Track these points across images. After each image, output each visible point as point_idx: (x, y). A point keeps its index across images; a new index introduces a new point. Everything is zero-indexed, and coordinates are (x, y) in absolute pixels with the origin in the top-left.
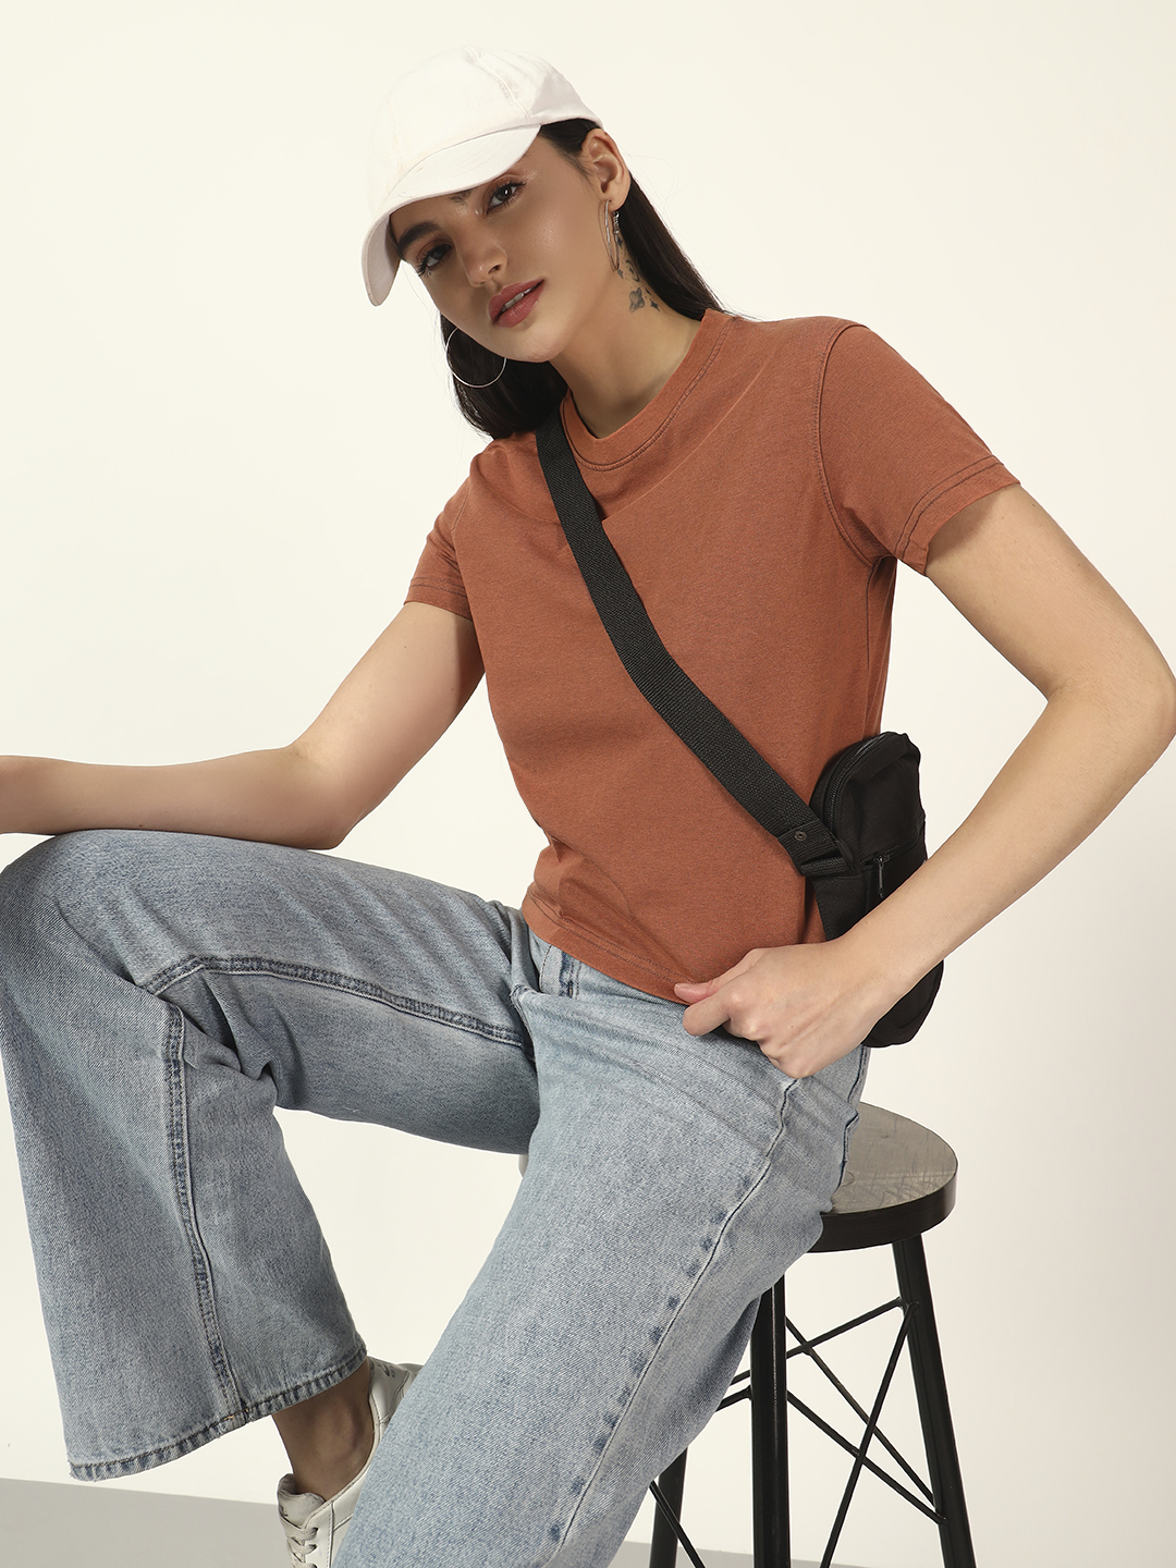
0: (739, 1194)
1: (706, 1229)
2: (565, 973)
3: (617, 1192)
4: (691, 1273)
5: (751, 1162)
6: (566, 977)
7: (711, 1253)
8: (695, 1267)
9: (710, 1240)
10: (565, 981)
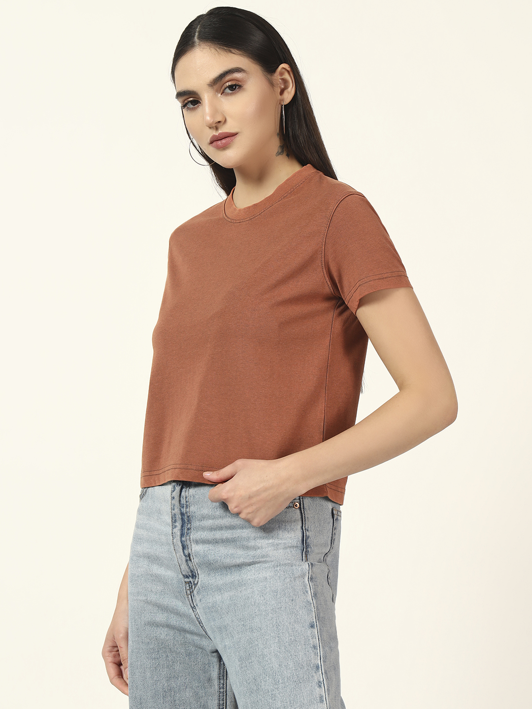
0: (316, 654)
1: (316, 678)
2: (185, 551)
3: (274, 693)
4: (322, 701)
5: (310, 638)
6: (186, 552)
7: (323, 687)
8: (321, 697)
9: (320, 682)
10: (186, 554)
